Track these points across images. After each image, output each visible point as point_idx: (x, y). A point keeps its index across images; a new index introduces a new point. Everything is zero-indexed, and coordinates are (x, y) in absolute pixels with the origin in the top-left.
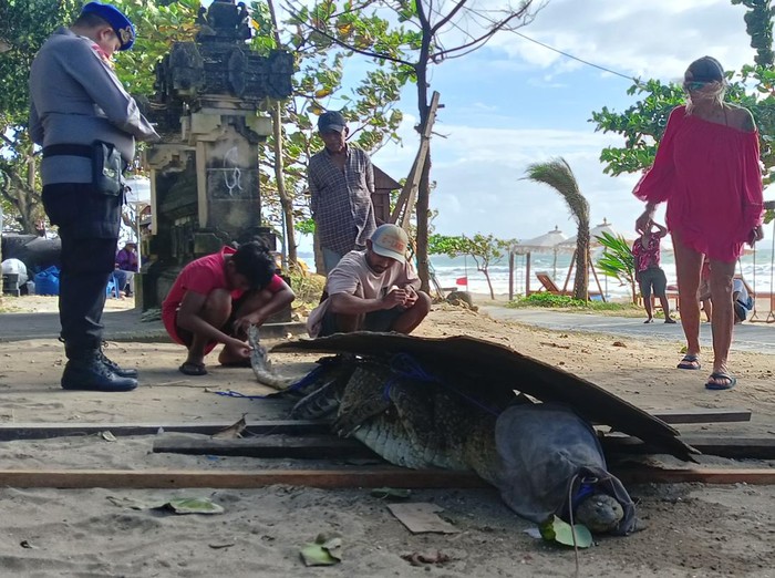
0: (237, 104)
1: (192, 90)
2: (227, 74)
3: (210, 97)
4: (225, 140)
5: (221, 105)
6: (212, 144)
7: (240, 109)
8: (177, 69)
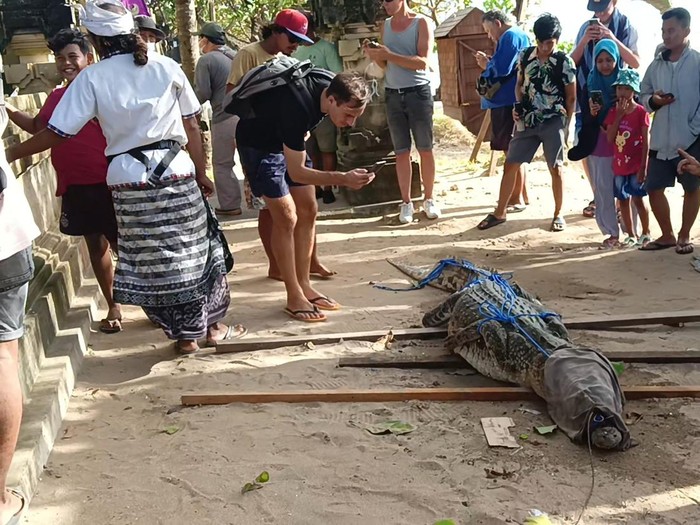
0: (371, 28)
1: (337, 23)
2: (362, 8)
3: (351, 26)
4: (364, 58)
5: (359, 30)
6: (355, 63)
7: (374, 31)
8: (324, 9)
